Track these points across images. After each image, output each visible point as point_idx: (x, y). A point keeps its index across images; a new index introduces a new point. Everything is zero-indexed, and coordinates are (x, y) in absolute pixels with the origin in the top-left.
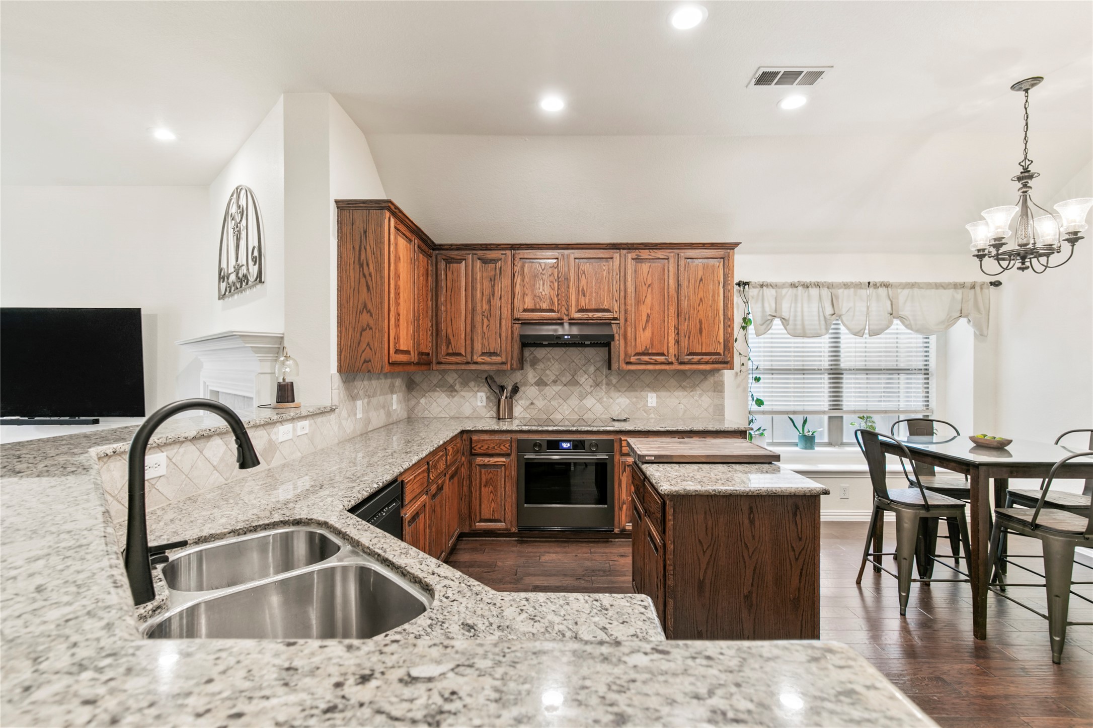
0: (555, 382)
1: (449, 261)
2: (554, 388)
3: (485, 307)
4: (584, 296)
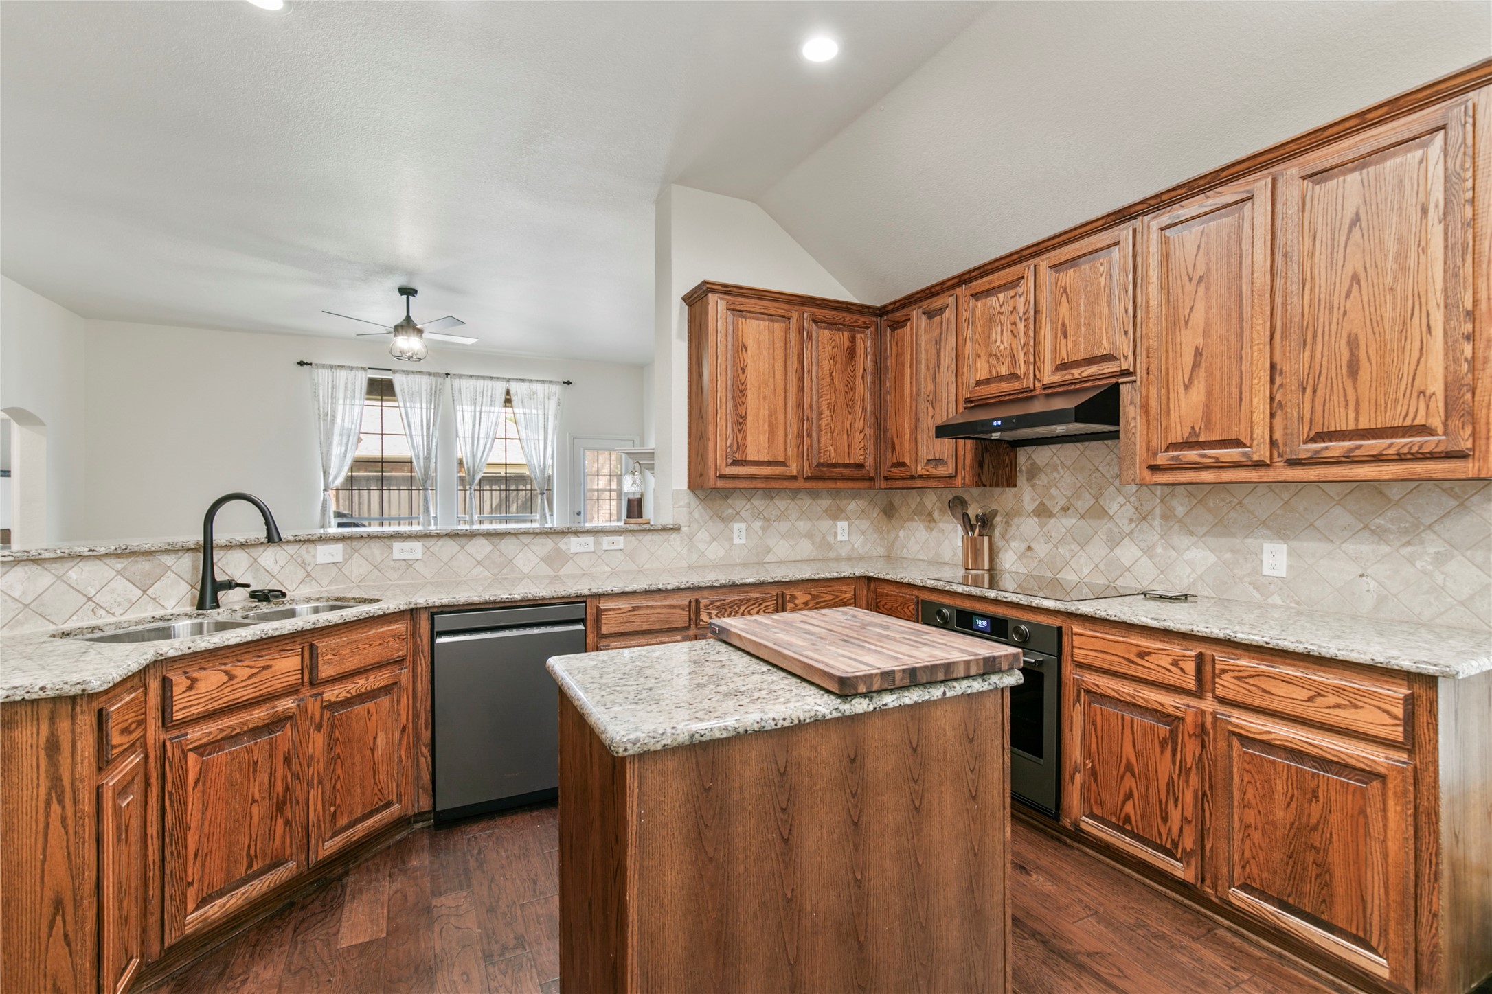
0: (1065, 509)
1: (896, 325)
2: (1064, 521)
3: (931, 387)
4: (1066, 337)
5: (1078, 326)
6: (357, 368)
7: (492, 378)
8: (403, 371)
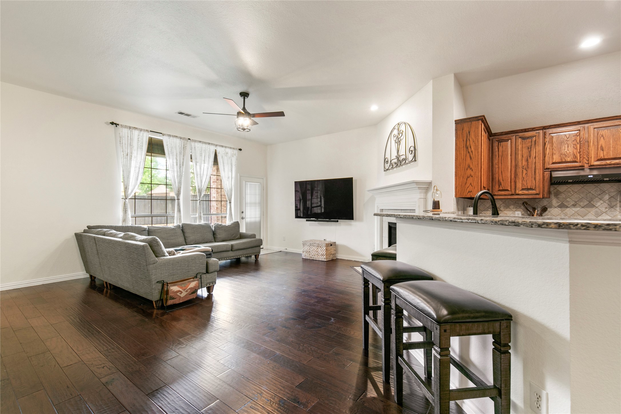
0: (574, 206)
1: (500, 141)
2: (574, 209)
3: (524, 163)
4: (603, 150)
5: (609, 148)
6: (144, 130)
7: (209, 144)
8: (168, 135)
